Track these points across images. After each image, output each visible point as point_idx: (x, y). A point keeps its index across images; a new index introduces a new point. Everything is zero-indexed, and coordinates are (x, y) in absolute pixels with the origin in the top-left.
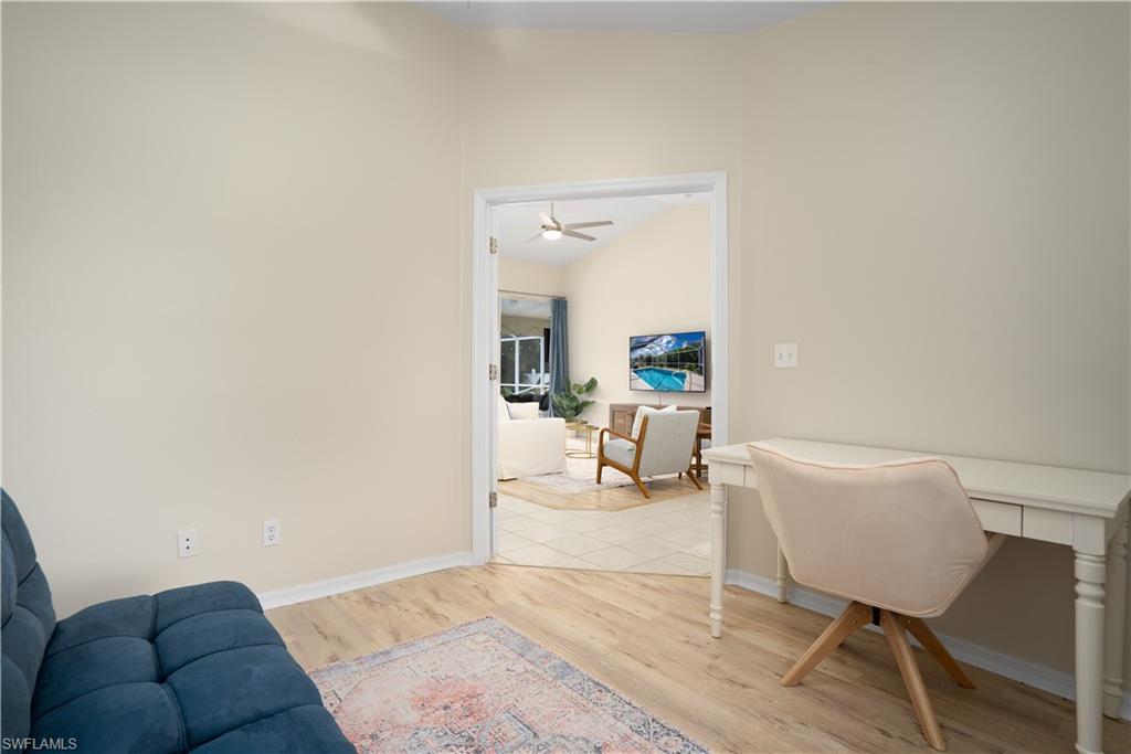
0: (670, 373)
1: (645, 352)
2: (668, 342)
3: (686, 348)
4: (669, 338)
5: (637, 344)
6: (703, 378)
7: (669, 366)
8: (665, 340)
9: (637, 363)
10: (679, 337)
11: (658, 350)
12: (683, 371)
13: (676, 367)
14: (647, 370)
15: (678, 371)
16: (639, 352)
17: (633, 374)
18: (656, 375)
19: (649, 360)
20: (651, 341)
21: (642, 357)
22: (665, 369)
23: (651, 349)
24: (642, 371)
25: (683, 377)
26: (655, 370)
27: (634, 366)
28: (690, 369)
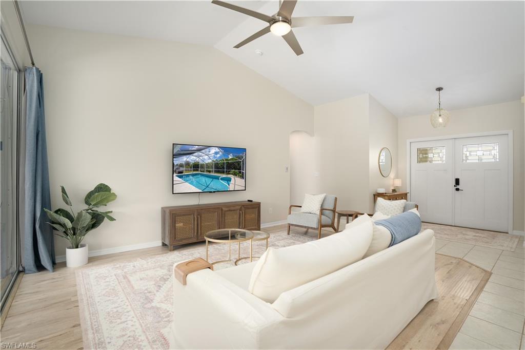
0: (217, 178)
1: (192, 159)
2: (216, 153)
3: (231, 159)
4: (217, 150)
5: (180, 151)
6: (244, 180)
7: (216, 172)
8: (213, 150)
9: (181, 169)
10: (226, 150)
11: (207, 157)
12: (229, 176)
13: (223, 172)
14: (193, 175)
15: (224, 176)
16: (184, 159)
17: (176, 178)
18: (203, 180)
19: (196, 166)
20: (199, 150)
21: (188, 164)
22: (212, 174)
23: (198, 157)
24: (188, 176)
25: (229, 180)
26: (202, 175)
27: (177, 171)
28: (235, 174)
